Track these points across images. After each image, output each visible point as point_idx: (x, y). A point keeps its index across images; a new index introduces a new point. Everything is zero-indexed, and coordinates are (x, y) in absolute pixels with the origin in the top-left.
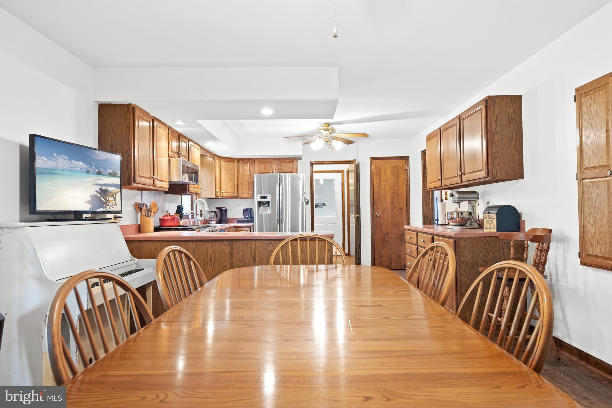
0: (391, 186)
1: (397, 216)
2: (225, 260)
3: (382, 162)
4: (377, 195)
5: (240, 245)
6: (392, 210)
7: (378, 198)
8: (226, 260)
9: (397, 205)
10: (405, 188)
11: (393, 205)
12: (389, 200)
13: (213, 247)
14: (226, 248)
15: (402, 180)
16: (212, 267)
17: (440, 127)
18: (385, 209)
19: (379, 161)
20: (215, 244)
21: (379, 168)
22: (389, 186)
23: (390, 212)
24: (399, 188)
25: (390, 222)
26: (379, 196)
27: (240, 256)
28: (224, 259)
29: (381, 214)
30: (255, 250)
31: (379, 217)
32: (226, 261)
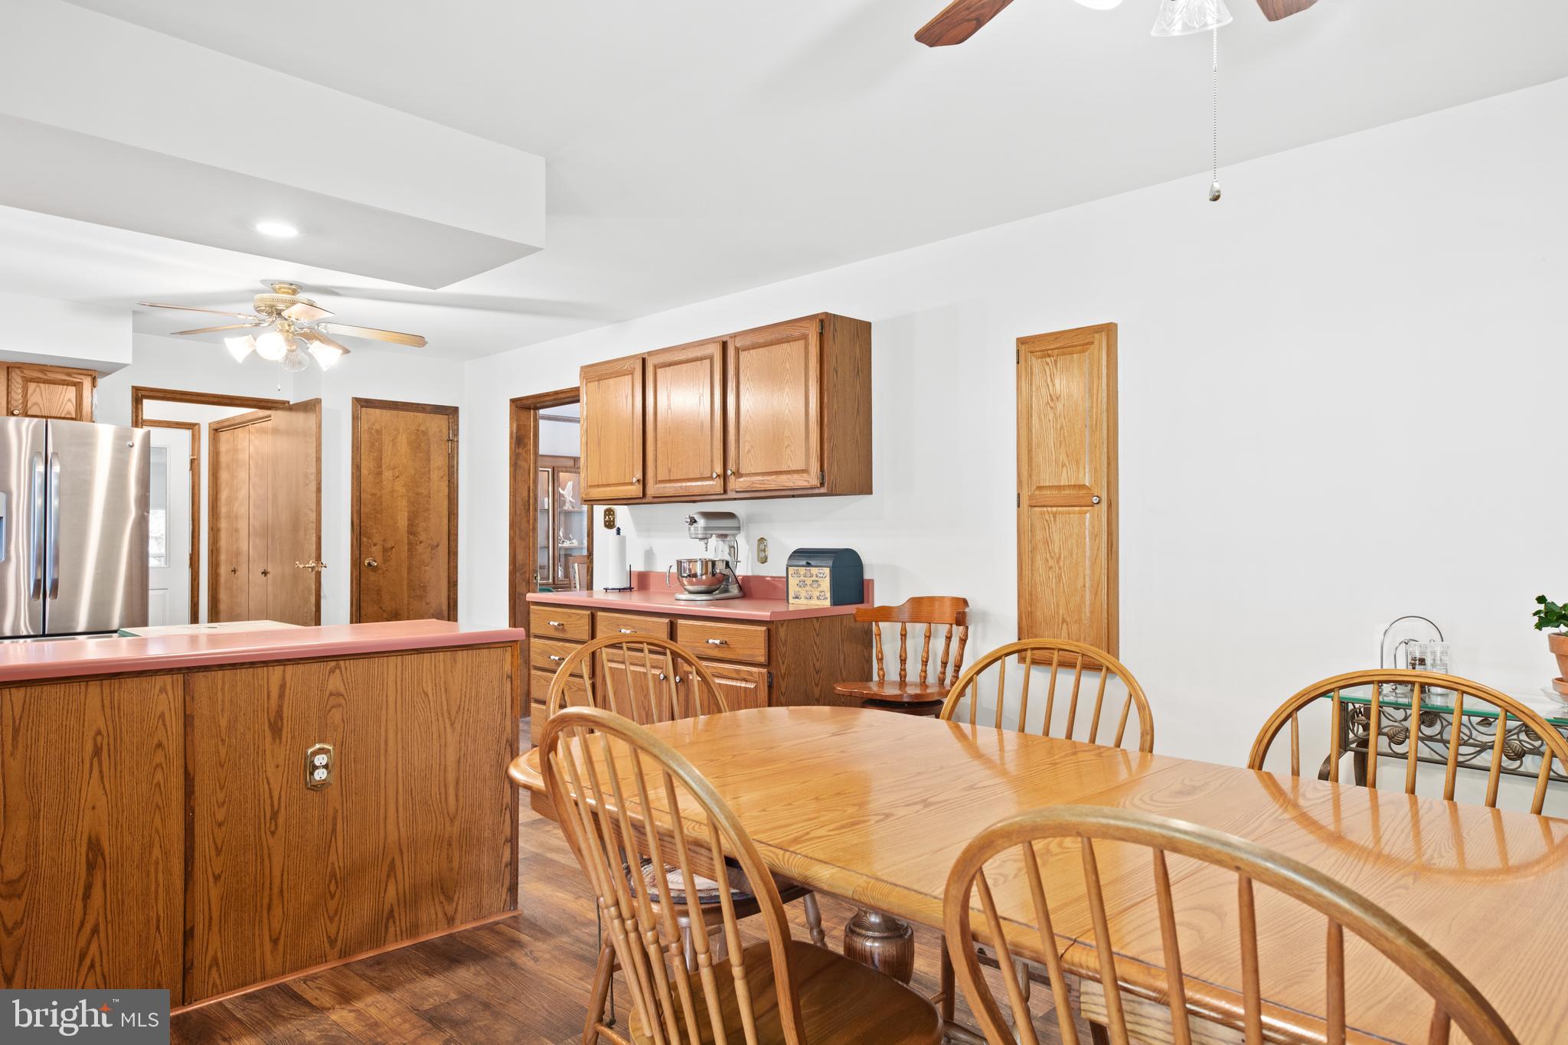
0: (410, 484)
1: (423, 567)
2: (160, 745)
3: (387, 414)
4: (370, 506)
5: (223, 682)
6: (410, 550)
7: (372, 516)
8: (165, 742)
9: (423, 537)
10: (447, 489)
11: (414, 535)
12: (403, 522)
13: (107, 703)
14: (165, 698)
15: (439, 468)
16: (102, 778)
17: (650, 353)
18: (392, 548)
19: (378, 411)
20: (120, 687)
21: (379, 432)
22: (403, 482)
23: (404, 554)
24: (430, 491)
25: (405, 583)
26: (375, 509)
27: (224, 723)
28: (156, 741)
29: (380, 559)
30: (281, 696)
31: (375, 569)
32: (163, 748)
